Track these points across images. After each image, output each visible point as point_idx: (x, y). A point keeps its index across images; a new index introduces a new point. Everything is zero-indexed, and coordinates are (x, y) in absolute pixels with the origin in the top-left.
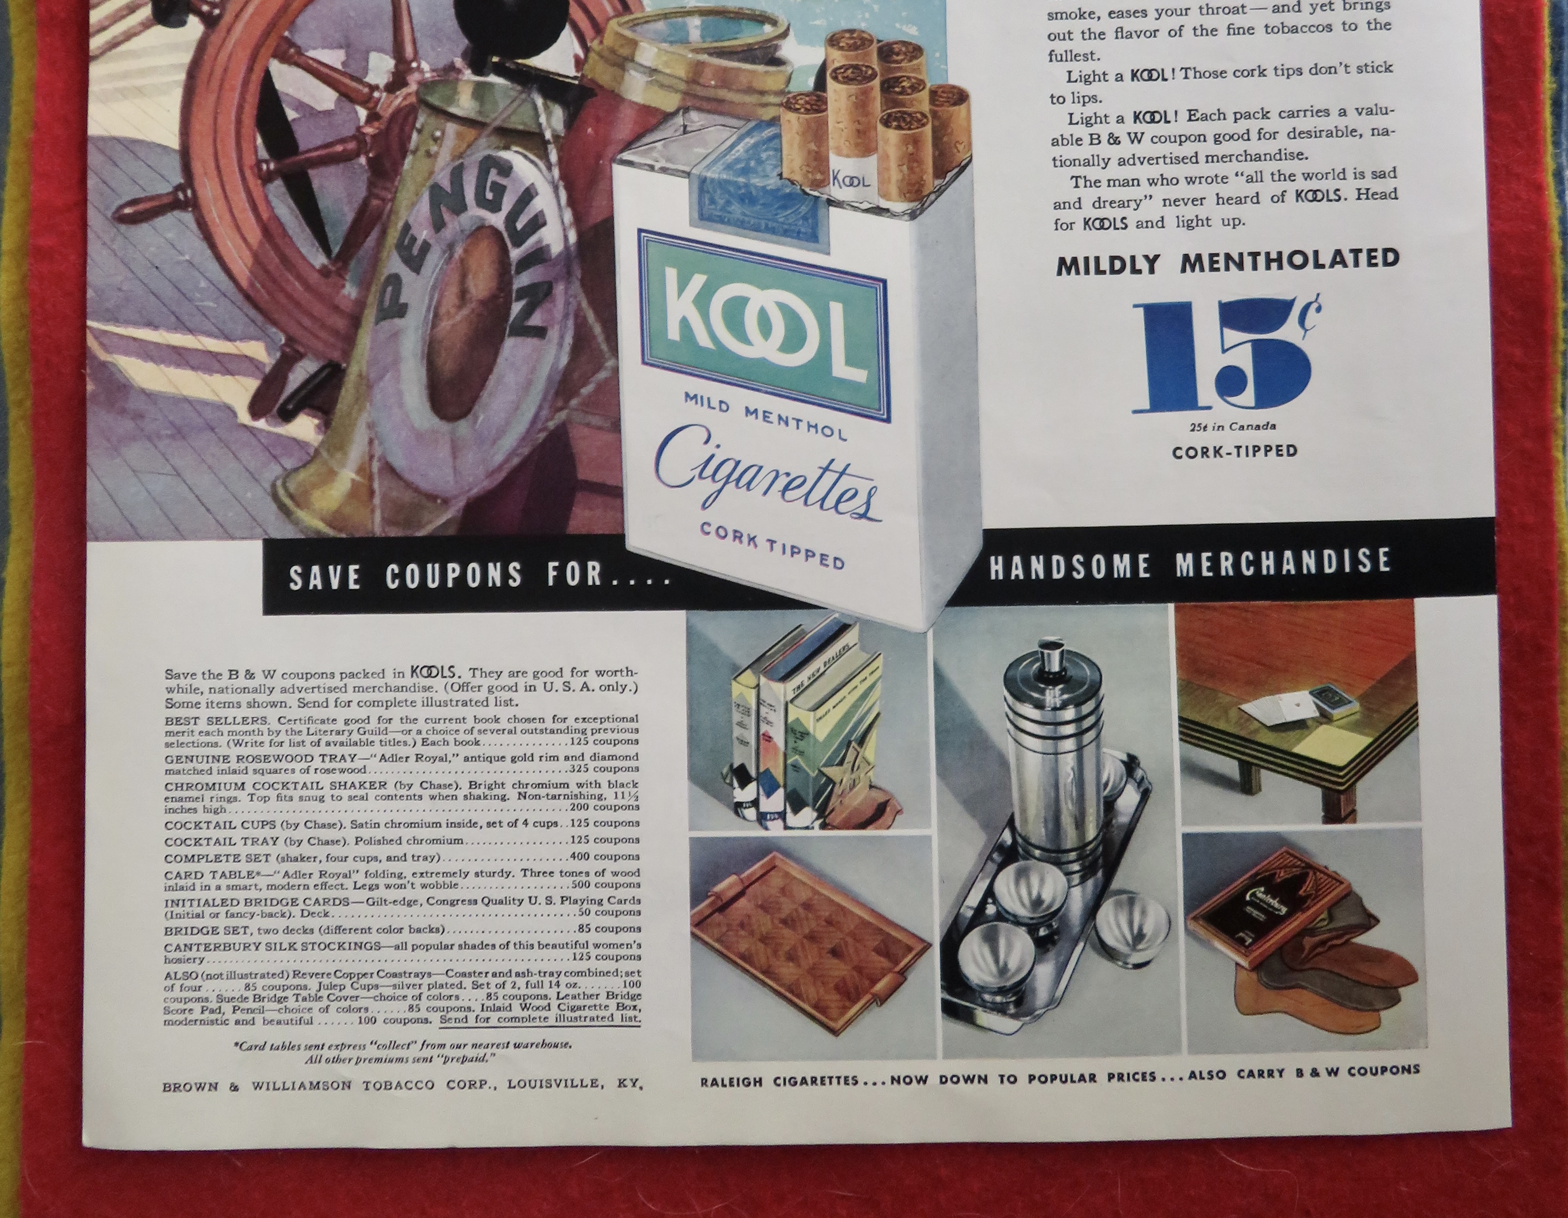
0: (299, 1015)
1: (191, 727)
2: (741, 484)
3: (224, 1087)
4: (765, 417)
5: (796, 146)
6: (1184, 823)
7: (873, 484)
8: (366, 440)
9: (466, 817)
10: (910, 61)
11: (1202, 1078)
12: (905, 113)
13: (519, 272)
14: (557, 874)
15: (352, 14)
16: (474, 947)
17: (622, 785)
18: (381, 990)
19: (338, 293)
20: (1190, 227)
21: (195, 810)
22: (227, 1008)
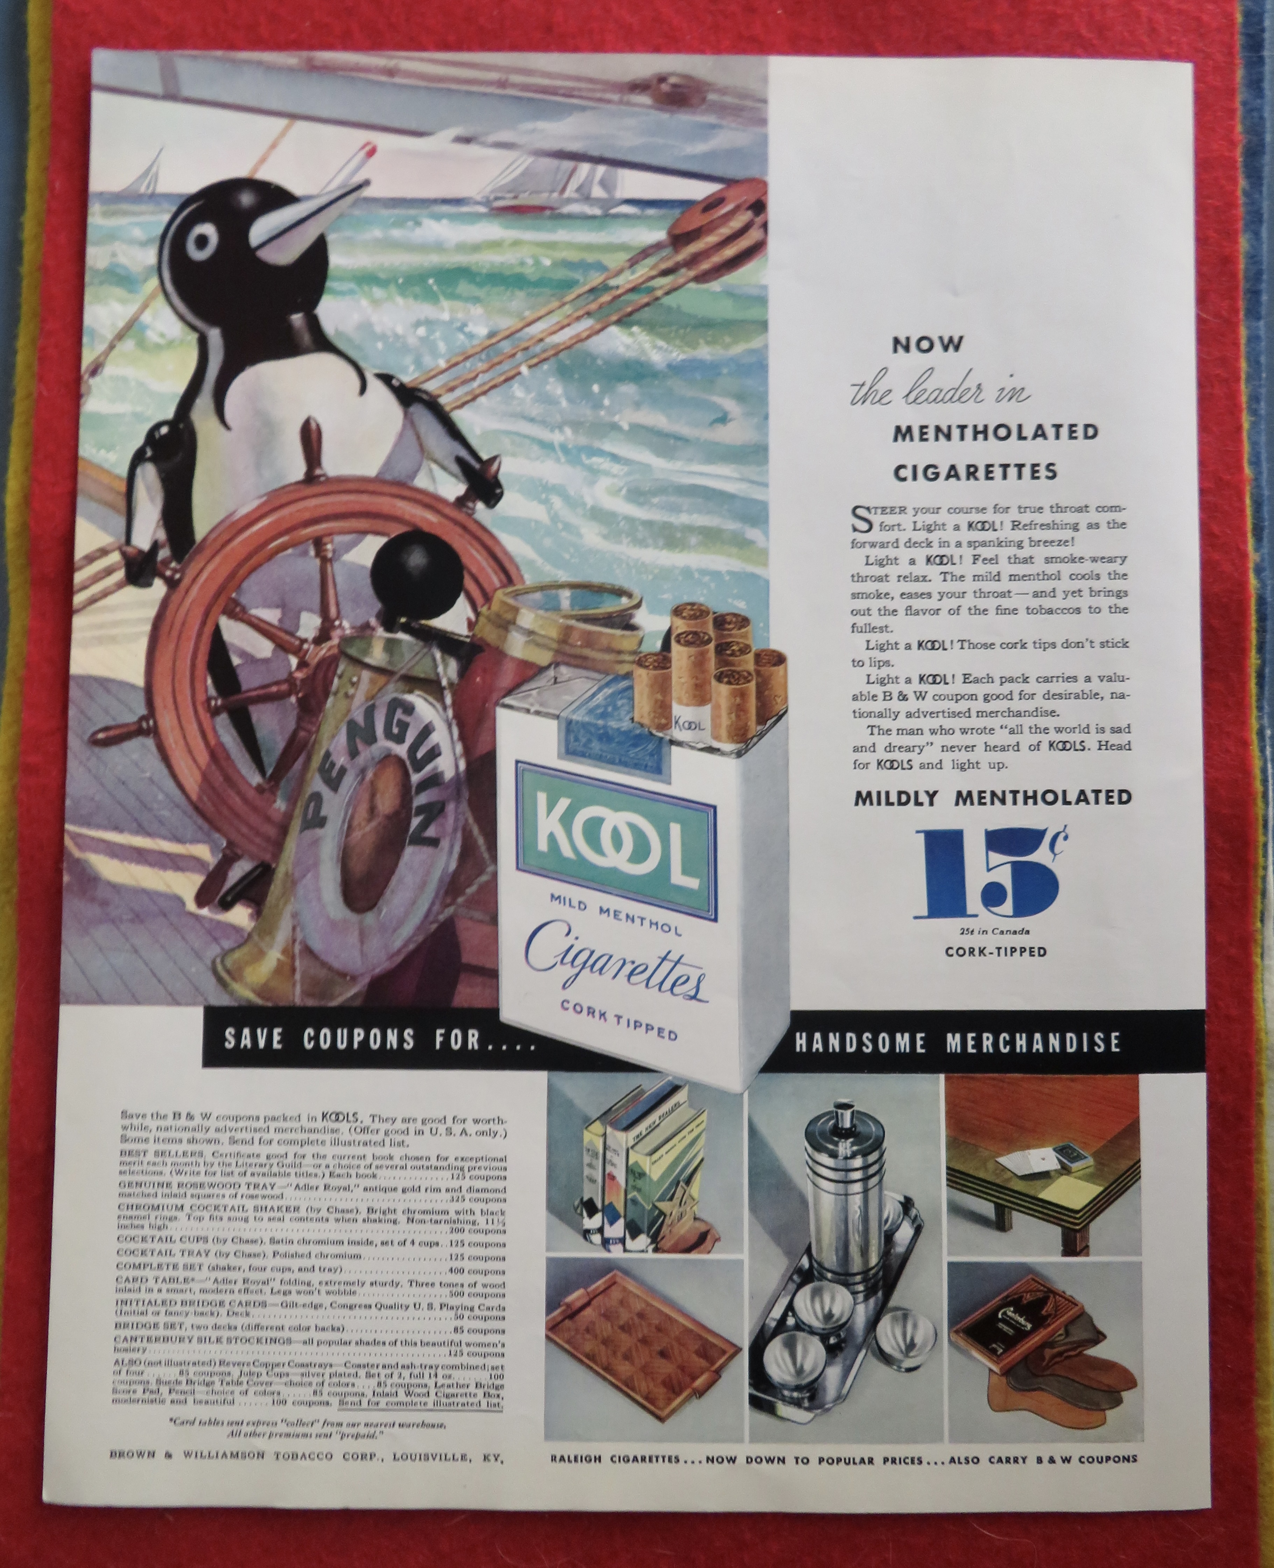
0: (223, 1397)
1: (141, 1158)
2: (595, 969)
4: (615, 915)
5: (645, 696)
6: (950, 1254)
7: (701, 972)
8: (290, 927)
9: (363, 1237)
10: (739, 629)
11: (960, 1463)
12: (734, 671)
13: (418, 793)
14: (437, 1285)
15: (288, 581)
16: (368, 1343)
17: (492, 1213)
18: (291, 1377)
19: (271, 806)
20: (963, 769)
21: (142, 1227)
22: (164, 1389)
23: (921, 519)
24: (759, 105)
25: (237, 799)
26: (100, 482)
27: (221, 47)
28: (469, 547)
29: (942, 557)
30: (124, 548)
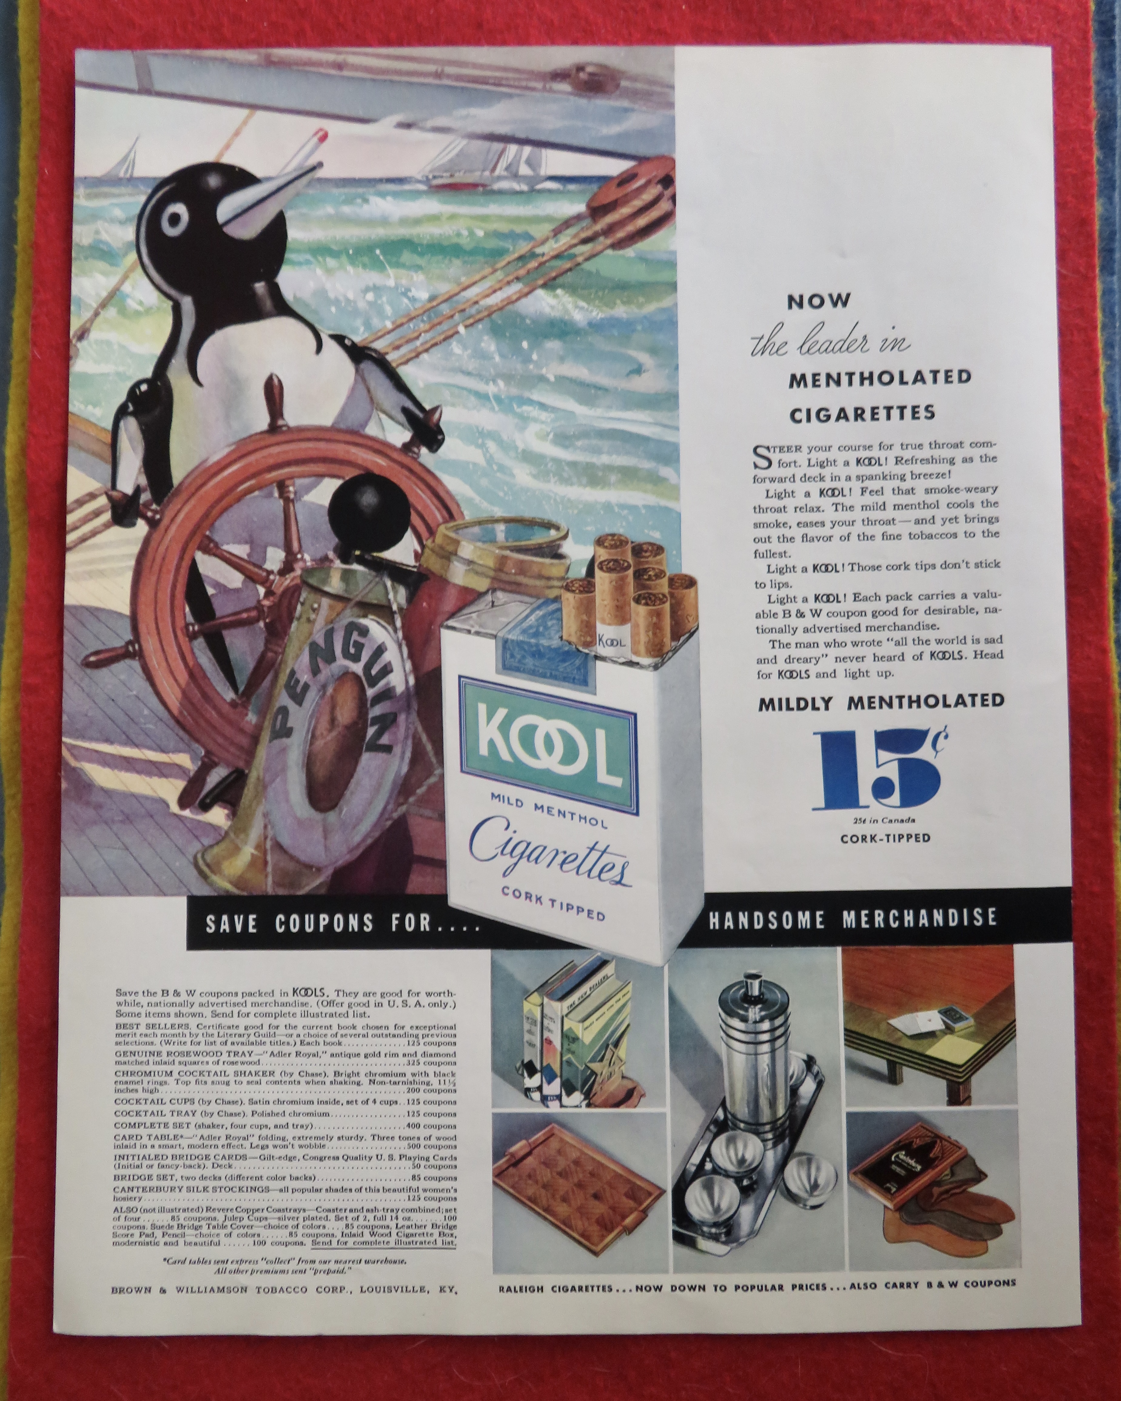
0: (210, 1239)
1: (135, 1030)
2: (532, 858)
3: (155, 1290)
4: (548, 811)
6: (848, 1105)
7: (626, 860)
8: (262, 825)
9: (331, 1097)
10: (655, 556)
11: (860, 1288)
12: (651, 594)
13: (373, 705)
14: (397, 1138)
15: (255, 519)
16: (337, 1190)
17: (444, 1075)
18: (269, 1221)
19: (243, 719)
20: (854, 677)
21: (137, 1091)
22: (158, 1233)
23: (814, 456)
24: (667, 90)
25: (213, 713)
26: (89, 435)
27: (189, 46)
28: (415, 487)
29: (833, 490)
30: (110, 493)
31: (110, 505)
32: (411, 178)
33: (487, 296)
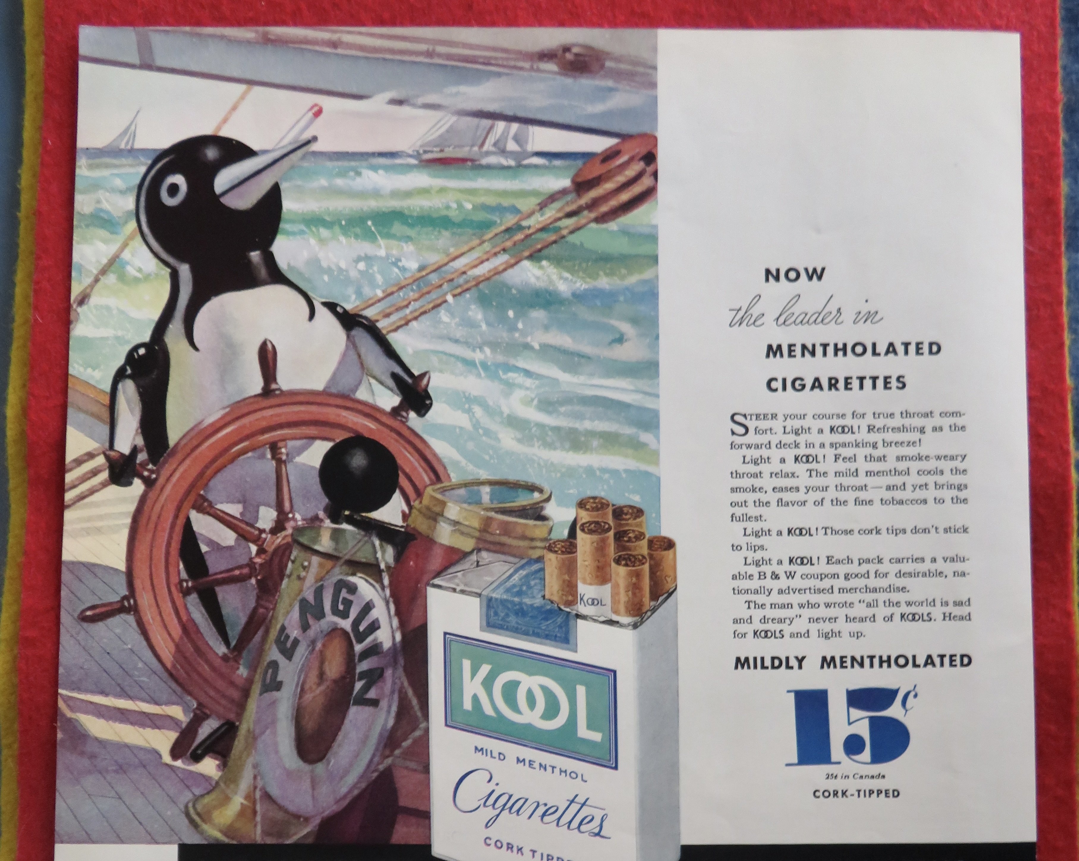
4: (530, 764)
5: (554, 577)
7: (604, 812)
8: (252, 776)
10: (635, 519)
12: (631, 555)
13: (360, 660)
15: (248, 479)
19: (234, 673)
20: (827, 638)
23: (790, 424)
24: (650, 71)
25: (206, 667)
26: (88, 396)
27: (190, 24)
28: (403, 450)
29: (807, 457)
30: (108, 453)
31: (107, 464)
32: (402, 152)
33: (476, 266)
